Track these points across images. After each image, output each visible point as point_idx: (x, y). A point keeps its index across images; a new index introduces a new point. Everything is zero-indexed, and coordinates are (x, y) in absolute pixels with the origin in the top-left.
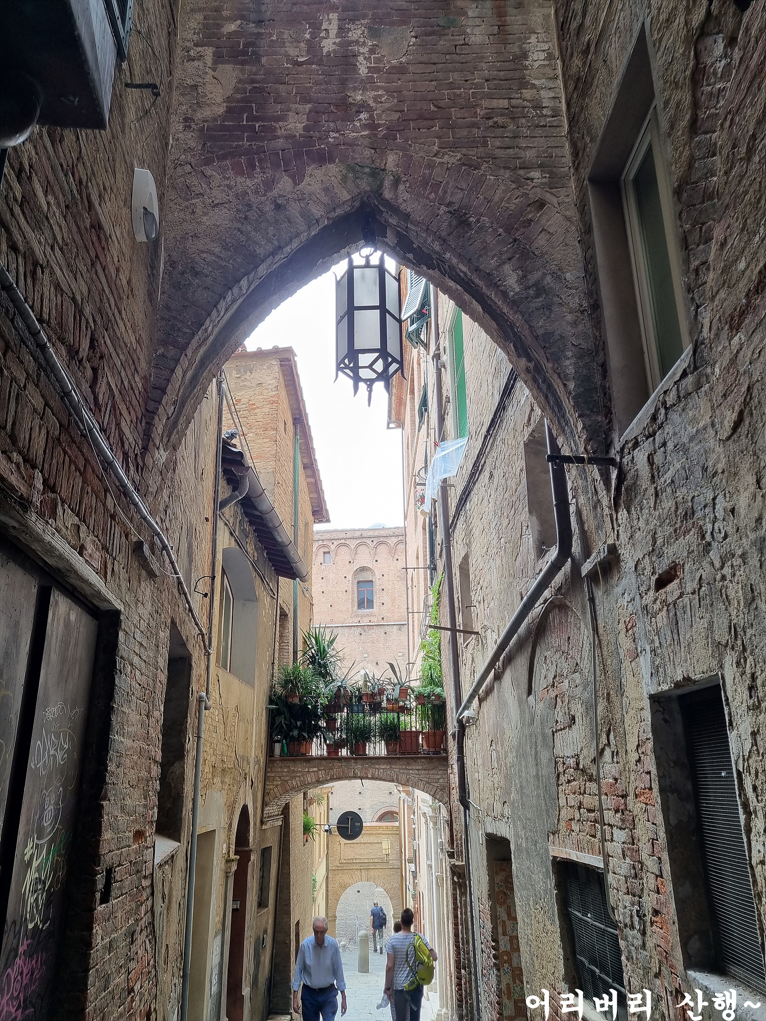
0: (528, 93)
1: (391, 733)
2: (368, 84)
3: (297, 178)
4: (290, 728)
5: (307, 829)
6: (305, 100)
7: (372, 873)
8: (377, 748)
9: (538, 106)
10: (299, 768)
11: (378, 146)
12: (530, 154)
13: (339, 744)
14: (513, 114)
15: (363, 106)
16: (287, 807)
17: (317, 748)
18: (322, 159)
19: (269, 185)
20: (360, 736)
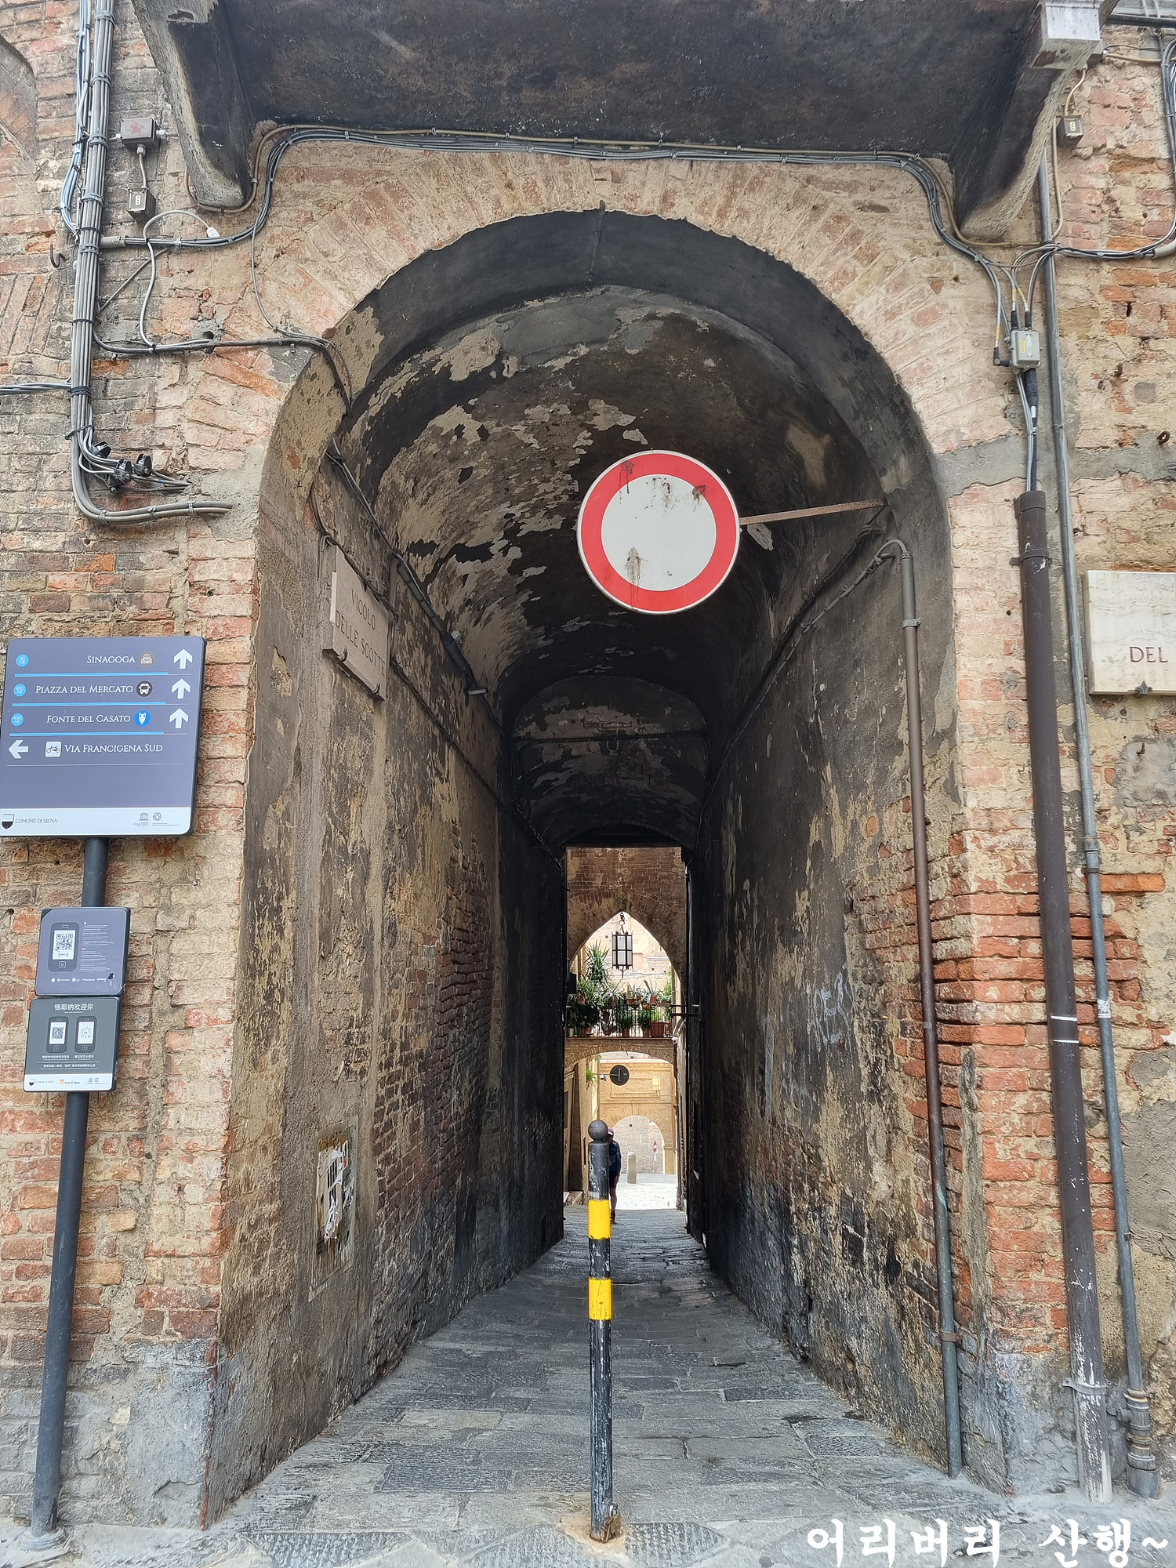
0: (674, 869)
1: (645, 1023)
2: (622, 865)
3: (600, 903)
4: (580, 1020)
5: (589, 1078)
6: (601, 872)
7: (643, 1107)
8: (637, 1032)
9: (677, 875)
10: (586, 1044)
11: (625, 891)
12: (673, 895)
13: (612, 1029)
14: (668, 878)
15: (620, 875)
16: (577, 1065)
17: (596, 1031)
18: (607, 896)
19: (591, 906)
20: (625, 1025)
